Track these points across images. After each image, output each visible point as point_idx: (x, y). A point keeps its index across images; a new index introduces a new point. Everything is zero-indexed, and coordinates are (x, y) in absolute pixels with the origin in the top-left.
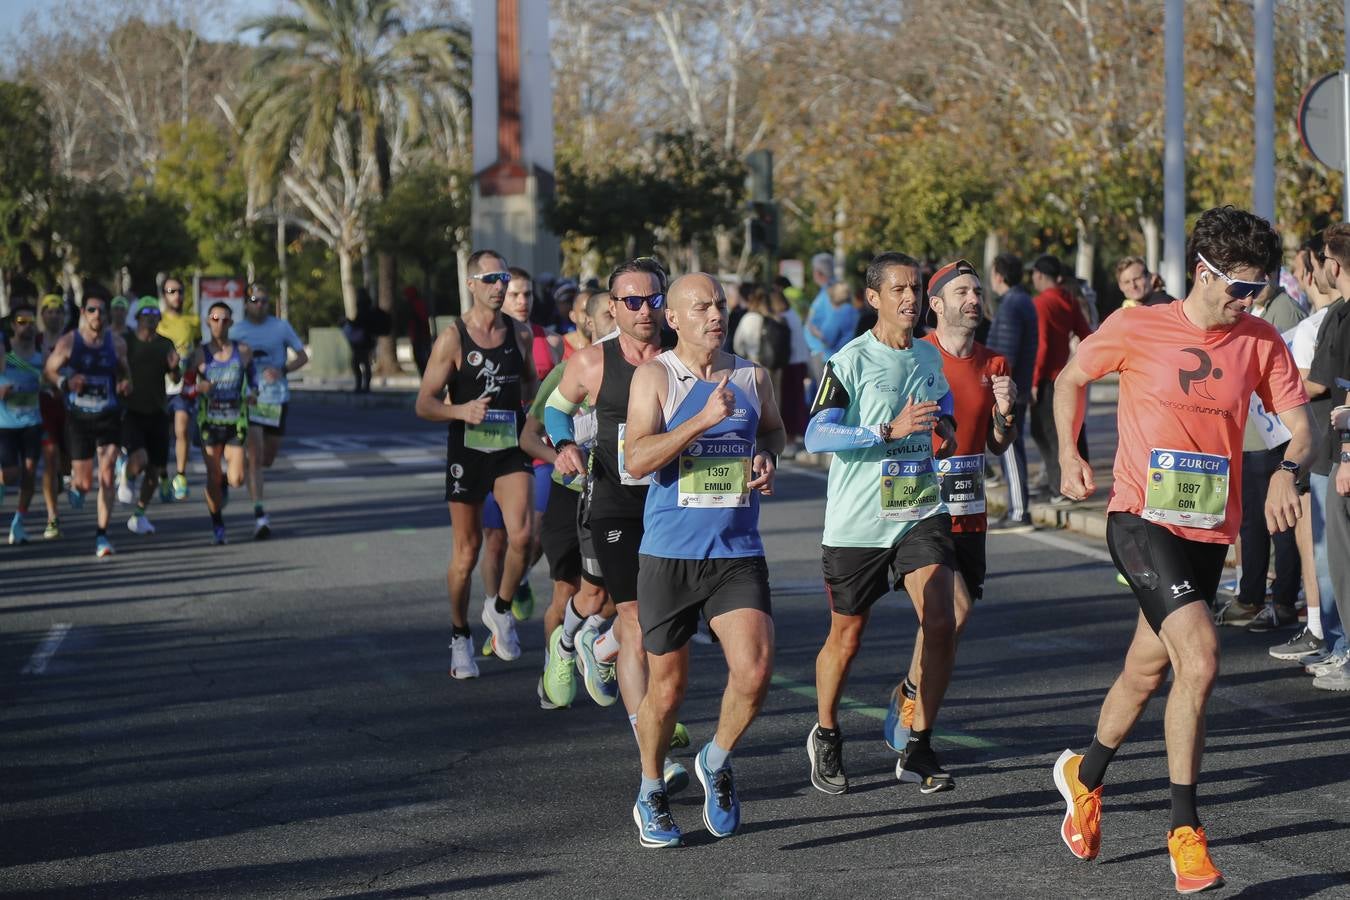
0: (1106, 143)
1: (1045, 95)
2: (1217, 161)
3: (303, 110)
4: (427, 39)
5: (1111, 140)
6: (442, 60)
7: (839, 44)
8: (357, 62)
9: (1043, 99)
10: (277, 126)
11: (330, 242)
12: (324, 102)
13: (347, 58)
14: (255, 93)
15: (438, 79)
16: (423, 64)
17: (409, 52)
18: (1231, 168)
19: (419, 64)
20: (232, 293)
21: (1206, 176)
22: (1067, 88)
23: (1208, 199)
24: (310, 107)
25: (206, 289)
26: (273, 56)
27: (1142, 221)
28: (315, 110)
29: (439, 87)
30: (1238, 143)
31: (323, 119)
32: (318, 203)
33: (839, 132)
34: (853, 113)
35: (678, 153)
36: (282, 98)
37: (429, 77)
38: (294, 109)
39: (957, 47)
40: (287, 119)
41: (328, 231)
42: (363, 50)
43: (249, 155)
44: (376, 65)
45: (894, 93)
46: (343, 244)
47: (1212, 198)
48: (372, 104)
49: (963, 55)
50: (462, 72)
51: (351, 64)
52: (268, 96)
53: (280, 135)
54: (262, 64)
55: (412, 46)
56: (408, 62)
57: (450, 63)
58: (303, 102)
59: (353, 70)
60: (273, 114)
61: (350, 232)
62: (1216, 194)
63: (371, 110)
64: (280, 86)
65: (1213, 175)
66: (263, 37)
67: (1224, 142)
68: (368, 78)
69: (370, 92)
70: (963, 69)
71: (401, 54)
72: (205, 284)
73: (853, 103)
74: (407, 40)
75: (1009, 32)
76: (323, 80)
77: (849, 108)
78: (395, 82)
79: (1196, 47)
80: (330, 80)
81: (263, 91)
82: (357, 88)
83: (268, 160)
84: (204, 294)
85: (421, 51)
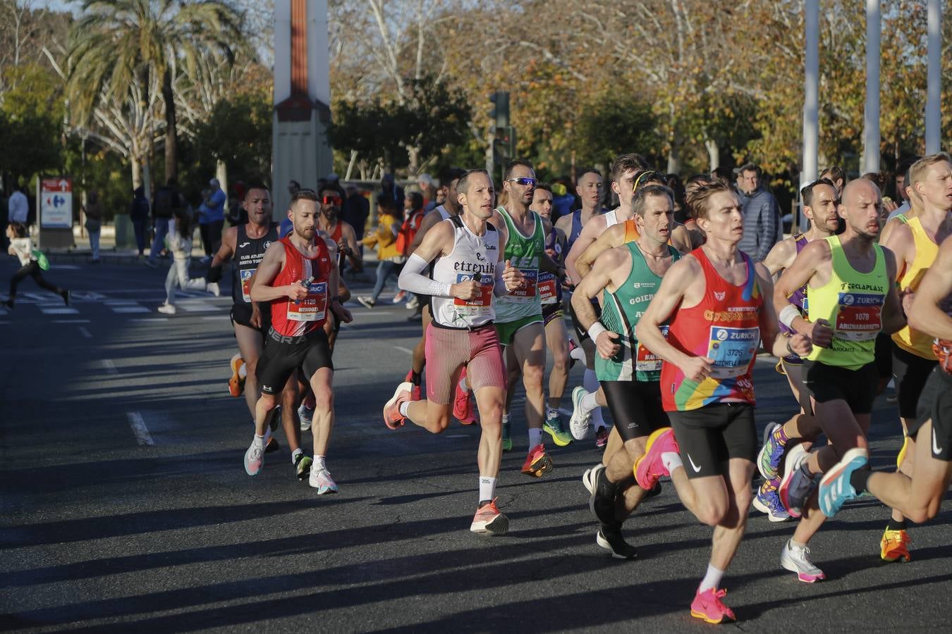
0: (693, 90)
1: (651, 55)
2: (773, 103)
3: (111, 59)
4: (201, 11)
5: (696, 87)
6: (212, 24)
7: (502, 18)
8: (151, 25)
9: (649, 58)
10: (93, 70)
11: (125, 153)
12: (128, 53)
13: (144, 22)
14: (78, 46)
15: (208, 38)
16: (197, 28)
17: (189, 20)
18: (781, 107)
19: (196, 27)
20: (63, 189)
21: (765, 114)
22: (666, 51)
23: (765, 129)
24: (117, 56)
25: (45, 185)
26: (92, 19)
27: (708, 143)
28: (121, 59)
29: (210, 45)
30: (788, 90)
31: (127, 65)
32: (115, 125)
33: (502, 80)
34: (514, 66)
35: (421, 93)
36: (96, 50)
37: (202, 37)
38: (106, 60)
39: (583, 21)
40: (101, 65)
41: (123, 145)
42: (155, 16)
43: (73, 90)
44: (164, 28)
45: (541, 53)
46: (135, 155)
47: (768, 129)
48: (162, 55)
49: (587, 26)
50: (225, 33)
51: (147, 26)
52: (88, 49)
53: (97, 76)
54: (84, 26)
55: (191, 14)
56: (188, 25)
57: (219, 27)
58: (113, 54)
59: (149, 31)
60: (91, 62)
61: (139, 146)
62: (771, 126)
63: (161, 60)
64: (96, 41)
65: (770, 112)
66: (84, 7)
67: (778, 89)
68: (158, 37)
69: (161, 47)
70: (589, 36)
71: (183, 20)
72: (45, 181)
73: (511, 58)
74: (188, 10)
75: (621, 11)
76: (127, 38)
77: (509, 63)
78: (179, 40)
79: (762, 23)
80: (131, 37)
81: (83, 46)
82: (151, 43)
83: (87, 93)
84: (44, 189)
85: (197, 18)
